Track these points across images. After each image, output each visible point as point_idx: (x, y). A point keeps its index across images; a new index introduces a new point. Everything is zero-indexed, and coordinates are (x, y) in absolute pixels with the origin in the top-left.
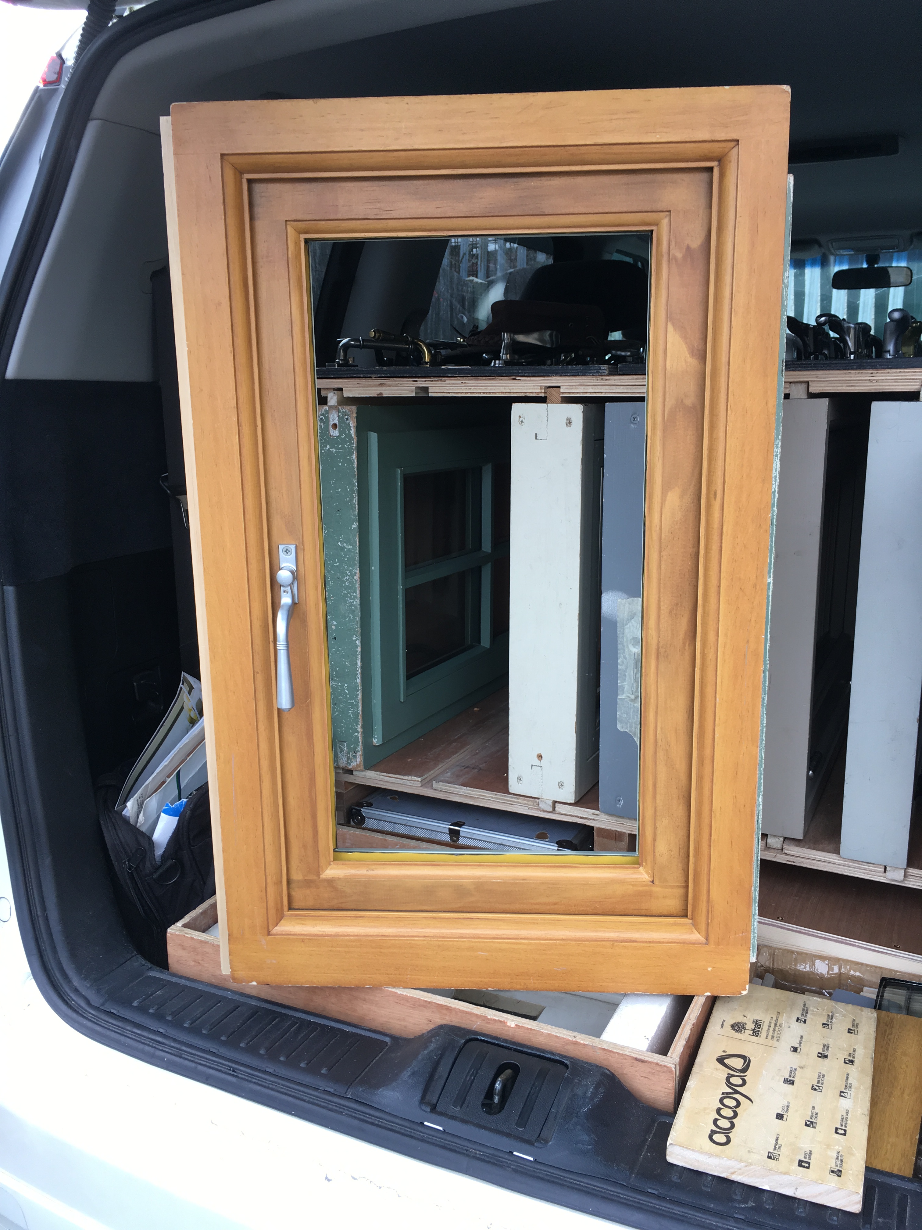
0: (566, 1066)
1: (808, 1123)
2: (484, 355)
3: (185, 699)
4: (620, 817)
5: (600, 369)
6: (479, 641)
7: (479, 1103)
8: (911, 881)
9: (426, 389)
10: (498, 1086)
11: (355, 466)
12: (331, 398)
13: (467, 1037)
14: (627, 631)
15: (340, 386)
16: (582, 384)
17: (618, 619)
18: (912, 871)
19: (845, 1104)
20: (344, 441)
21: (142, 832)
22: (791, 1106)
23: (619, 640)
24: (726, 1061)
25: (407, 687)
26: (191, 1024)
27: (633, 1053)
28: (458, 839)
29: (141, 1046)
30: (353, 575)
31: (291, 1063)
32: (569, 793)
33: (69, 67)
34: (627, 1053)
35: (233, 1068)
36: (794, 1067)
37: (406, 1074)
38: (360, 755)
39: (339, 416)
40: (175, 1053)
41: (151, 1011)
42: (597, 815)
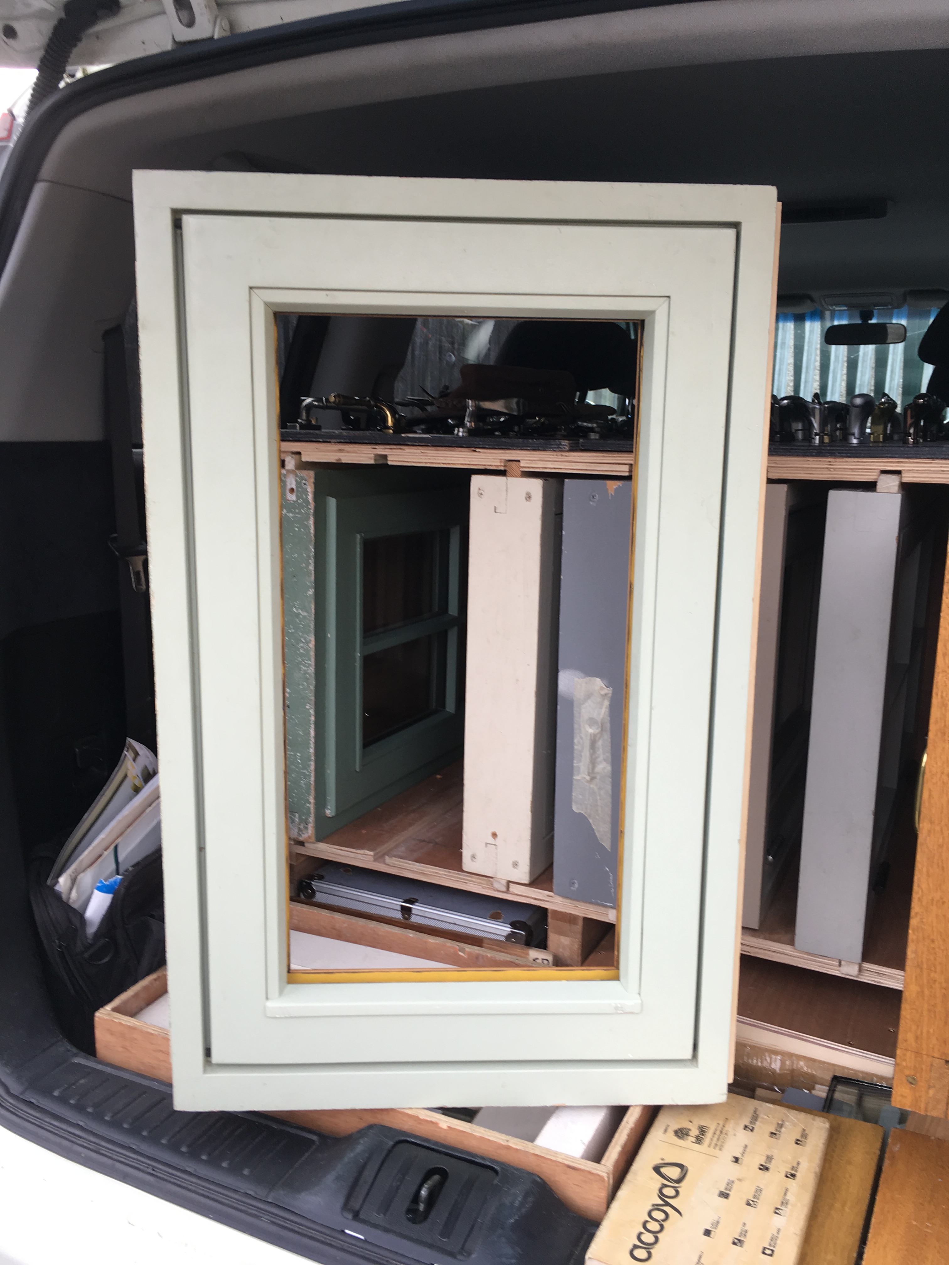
0: (496, 1172)
1: (736, 1241)
2: (450, 421)
3: (130, 767)
4: (574, 900)
5: (561, 445)
6: (444, 706)
7: (404, 1210)
8: (866, 976)
9: (385, 457)
10: (424, 1192)
11: (312, 531)
12: (289, 462)
13: (397, 1139)
14: (583, 711)
15: (298, 450)
16: (542, 459)
17: (575, 699)
18: (867, 965)
19: (778, 1221)
20: (301, 506)
21: (74, 909)
22: (721, 1221)
23: (576, 719)
24: (663, 1170)
25: (364, 756)
26: (112, 1117)
27: (566, 1160)
28: (410, 916)
29: (58, 1140)
30: (308, 642)
31: (214, 1163)
32: (523, 873)
33: (18, 125)
34: (559, 1160)
35: (154, 1167)
36: (732, 1179)
37: (330, 1178)
38: (312, 827)
39: (296, 481)
40: (94, 1149)
41: (72, 1102)
42: (551, 897)
